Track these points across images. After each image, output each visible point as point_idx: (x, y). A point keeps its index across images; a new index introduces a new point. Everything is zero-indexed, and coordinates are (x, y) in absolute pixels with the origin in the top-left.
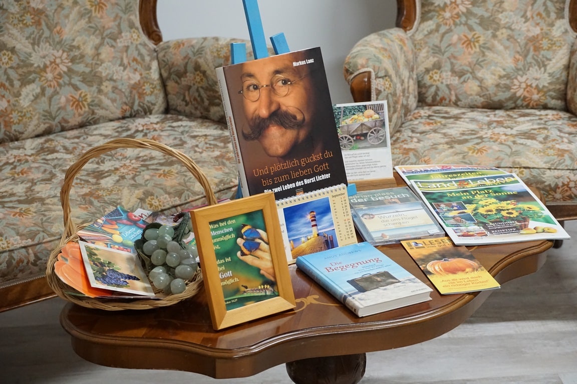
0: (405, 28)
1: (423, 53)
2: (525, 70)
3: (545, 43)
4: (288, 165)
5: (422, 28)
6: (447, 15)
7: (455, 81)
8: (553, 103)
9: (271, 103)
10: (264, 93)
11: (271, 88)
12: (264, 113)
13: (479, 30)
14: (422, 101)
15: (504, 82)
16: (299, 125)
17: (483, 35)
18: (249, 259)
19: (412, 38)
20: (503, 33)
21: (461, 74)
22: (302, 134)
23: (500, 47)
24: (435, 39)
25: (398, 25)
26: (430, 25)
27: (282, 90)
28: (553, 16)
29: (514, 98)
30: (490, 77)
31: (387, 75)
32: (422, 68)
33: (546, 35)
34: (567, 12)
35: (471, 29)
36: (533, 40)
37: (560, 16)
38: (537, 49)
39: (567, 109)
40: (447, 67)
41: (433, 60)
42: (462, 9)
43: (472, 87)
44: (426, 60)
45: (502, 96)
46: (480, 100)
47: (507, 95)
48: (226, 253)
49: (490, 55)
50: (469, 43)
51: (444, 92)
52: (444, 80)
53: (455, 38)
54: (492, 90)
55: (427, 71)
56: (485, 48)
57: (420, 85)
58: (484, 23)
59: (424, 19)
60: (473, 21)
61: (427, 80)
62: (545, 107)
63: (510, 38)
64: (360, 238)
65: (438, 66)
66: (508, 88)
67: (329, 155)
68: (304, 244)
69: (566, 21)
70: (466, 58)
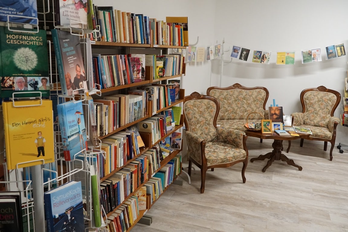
0: (303, 113)
1: (305, 117)
2: (321, 121)
3: (325, 118)
4: (276, 120)
5: (306, 113)
6: (310, 112)
7: (310, 121)
8: (325, 127)
9: (275, 112)
10: (274, 111)
11: (275, 110)
12: (273, 113)
13: (315, 114)
14: (304, 124)
15: (318, 122)
16: (278, 115)
17: (315, 115)
18: (267, 127)
19: (304, 115)
20: (319, 115)
21: (311, 120)
22: (278, 117)
23: (318, 117)
24: (308, 115)
25: (302, 112)
26: (307, 113)
27: (276, 111)
28: (327, 114)
29: (319, 125)
30: (315, 121)
31: (297, 117)
32: (305, 119)
33: (326, 116)
34: (330, 114)
35: (314, 114)
36: (324, 117)
37: (329, 114)
38: (324, 118)
39: (328, 128)
40: (309, 119)
41: (307, 118)
42: (313, 111)
43: (312, 122)
44: (306, 118)
45: (317, 125)
46: (314, 125)
47: (318, 124)
48: (265, 125)
49: (316, 118)
50: (313, 116)
51: (308, 123)
52: (308, 121)
53: (311, 115)
54: (316, 123)
55: (306, 119)
56: (315, 117)
57: (304, 121)
58: (316, 113)
59: (306, 112)
60: (314, 113)
61: (305, 121)
62: (324, 127)
63: (320, 116)
64: (283, 130)
65: (307, 119)
66: (318, 123)
67: (281, 120)
68: (276, 129)
69: (330, 115)
70: (312, 118)
